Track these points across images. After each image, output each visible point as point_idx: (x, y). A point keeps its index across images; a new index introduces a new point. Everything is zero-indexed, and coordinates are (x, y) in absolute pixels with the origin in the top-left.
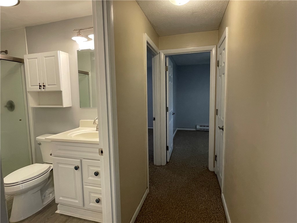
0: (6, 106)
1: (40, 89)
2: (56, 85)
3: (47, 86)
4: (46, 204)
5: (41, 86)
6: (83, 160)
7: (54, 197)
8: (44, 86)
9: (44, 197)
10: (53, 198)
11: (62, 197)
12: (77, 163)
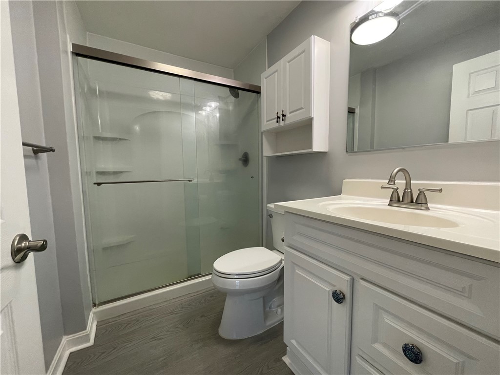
0: (240, 159)
1: (277, 122)
2: (302, 108)
3: (288, 115)
4: (271, 325)
5: (279, 118)
6: (361, 280)
7: (283, 318)
8: (284, 115)
9: (270, 308)
10: (281, 320)
11: (298, 342)
12: (342, 283)
